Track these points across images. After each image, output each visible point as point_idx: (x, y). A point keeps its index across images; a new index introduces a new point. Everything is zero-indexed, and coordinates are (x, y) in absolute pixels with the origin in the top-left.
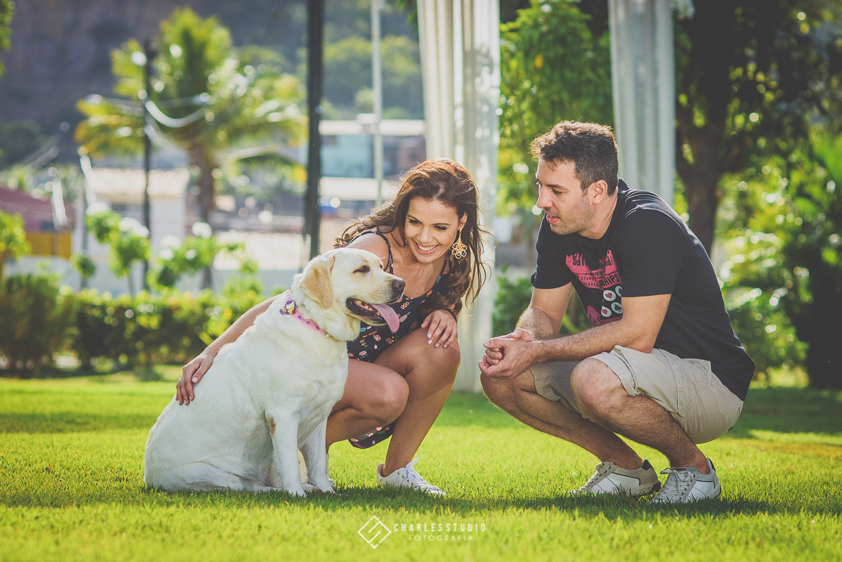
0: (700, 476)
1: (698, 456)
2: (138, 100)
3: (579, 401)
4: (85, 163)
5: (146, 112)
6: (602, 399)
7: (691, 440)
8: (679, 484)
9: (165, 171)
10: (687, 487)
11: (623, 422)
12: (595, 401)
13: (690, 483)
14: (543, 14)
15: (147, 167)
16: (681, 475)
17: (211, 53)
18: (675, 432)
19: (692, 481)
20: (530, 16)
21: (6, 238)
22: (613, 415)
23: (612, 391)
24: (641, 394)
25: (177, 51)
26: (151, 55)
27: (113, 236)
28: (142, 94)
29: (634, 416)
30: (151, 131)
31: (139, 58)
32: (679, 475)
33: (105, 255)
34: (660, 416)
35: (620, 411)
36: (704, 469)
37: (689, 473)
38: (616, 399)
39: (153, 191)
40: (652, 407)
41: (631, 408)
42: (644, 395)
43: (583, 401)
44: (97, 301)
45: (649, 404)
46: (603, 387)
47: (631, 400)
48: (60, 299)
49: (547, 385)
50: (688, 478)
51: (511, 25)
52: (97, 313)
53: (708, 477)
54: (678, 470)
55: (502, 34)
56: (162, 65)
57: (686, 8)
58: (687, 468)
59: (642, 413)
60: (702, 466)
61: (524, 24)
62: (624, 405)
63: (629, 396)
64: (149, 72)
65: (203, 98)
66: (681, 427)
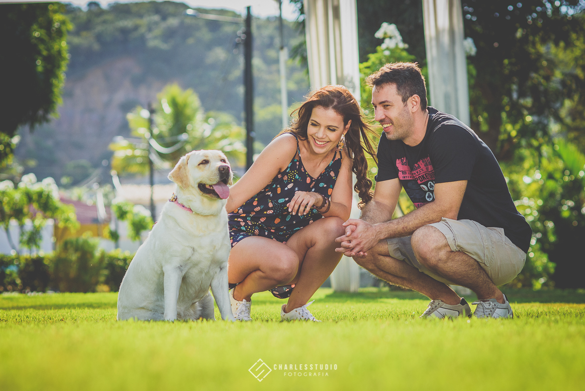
0: (499, 305)
1: (497, 292)
2: (145, 138)
3: (417, 257)
4: (116, 180)
5: (150, 145)
6: (433, 254)
7: (493, 282)
8: (485, 310)
9: (164, 185)
10: (490, 313)
11: (448, 270)
12: (428, 256)
13: (492, 310)
14: (385, 56)
15: (152, 183)
16: (486, 305)
17: (188, 111)
18: (482, 276)
19: (493, 308)
20: (377, 58)
21: (64, 219)
22: (441, 265)
23: (439, 249)
24: (459, 251)
25: (168, 109)
26: (152, 111)
27: (129, 216)
28: (147, 135)
29: (454, 266)
30: (154, 158)
31: (145, 114)
32: (485, 305)
33: (125, 229)
34: (472, 266)
35: (446, 262)
36: (501, 301)
37: (491, 303)
38: (443, 254)
39: (156, 197)
40: (467, 259)
41: (453, 260)
42: (461, 251)
43: (420, 257)
44: (121, 256)
45: (464, 257)
46: (433, 245)
47: (453, 254)
48: (97, 254)
49: (396, 249)
50: (491, 306)
51: (366, 64)
52: (121, 263)
53: (504, 305)
54: (484, 301)
55: (360, 70)
56: (158, 119)
57: (471, 49)
58: (490, 300)
59: (460, 263)
60: (500, 299)
61: (373, 63)
62: (448, 258)
63: (452, 252)
64: (151, 122)
65: (184, 137)
66: (486, 273)
